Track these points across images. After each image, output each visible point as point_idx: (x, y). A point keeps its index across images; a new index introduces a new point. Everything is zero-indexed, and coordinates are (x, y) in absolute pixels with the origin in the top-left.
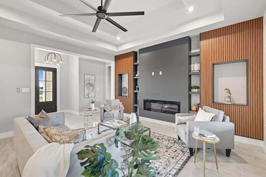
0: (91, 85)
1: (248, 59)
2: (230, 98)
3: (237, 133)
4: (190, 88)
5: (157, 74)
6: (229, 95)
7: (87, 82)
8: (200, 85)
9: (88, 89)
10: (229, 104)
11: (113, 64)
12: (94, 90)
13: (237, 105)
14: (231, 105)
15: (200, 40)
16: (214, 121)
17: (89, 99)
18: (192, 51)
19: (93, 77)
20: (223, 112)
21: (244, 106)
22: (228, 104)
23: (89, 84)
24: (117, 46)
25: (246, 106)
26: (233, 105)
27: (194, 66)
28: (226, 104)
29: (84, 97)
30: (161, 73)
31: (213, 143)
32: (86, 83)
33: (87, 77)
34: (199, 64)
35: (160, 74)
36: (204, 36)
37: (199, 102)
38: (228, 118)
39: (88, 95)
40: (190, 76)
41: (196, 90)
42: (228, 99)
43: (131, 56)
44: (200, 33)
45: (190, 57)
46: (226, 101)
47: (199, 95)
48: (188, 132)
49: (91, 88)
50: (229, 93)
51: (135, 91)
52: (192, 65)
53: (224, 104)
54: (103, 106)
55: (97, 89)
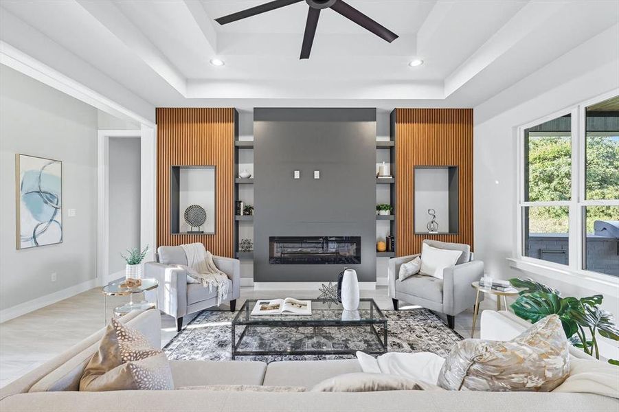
0: (49, 198)
7: (30, 185)
8: (397, 204)
9: (36, 212)
10: (435, 234)
12: (57, 217)
15: (397, 122)
17: (37, 250)
19: (54, 169)
22: (432, 235)
23: (37, 195)
24: (188, 81)
28: (430, 234)
29: (18, 248)
30: (317, 174)
32: (25, 188)
33: (28, 165)
35: (315, 178)
36: (401, 114)
39: (34, 237)
41: (387, 213)
44: (396, 109)
49: (48, 210)
51: (237, 218)
54: (179, 268)
55: (70, 212)
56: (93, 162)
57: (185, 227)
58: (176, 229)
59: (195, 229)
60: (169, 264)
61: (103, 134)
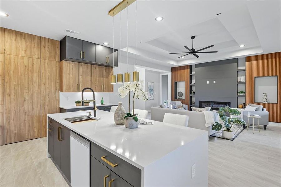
0: (152, 90)
1: (278, 76)
2: (266, 99)
3: (270, 120)
4: (238, 93)
5: (211, 82)
6: (265, 97)
7: (149, 88)
8: (246, 91)
9: (150, 93)
10: (266, 103)
11: (170, 74)
12: (153, 94)
13: (271, 103)
14: (267, 103)
15: (246, 62)
16: (257, 110)
17: (150, 100)
18: (239, 68)
19: (153, 84)
20: (262, 106)
21: (275, 104)
23: (150, 90)
25: (276, 104)
26: (269, 103)
27: (241, 78)
30: (214, 82)
31: (257, 117)
33: (150, 84)
34: (245, 77)
36: (248, 59)
37: (245, 102)
38: (265, 109)
39: (150, 98)
40: (238, 85)
41: (243, 94)
42: (265, 100)
43: (188, 69)
44: (246, 57)
45: (238, 72)
46: (264, 101)
47: (245, 97)
48: (243, 116)
49: (152, 92)
50: (266, 96)
51: (191, 95)
52: (239, 77)
53: (262, 103)
54: (173, 105)
55: (155, 93)
56: (159, 82)
57: (178, 97)
58: (176, 98)
59: (180, 98)
60: (172, 104)
61: (161, 75)
